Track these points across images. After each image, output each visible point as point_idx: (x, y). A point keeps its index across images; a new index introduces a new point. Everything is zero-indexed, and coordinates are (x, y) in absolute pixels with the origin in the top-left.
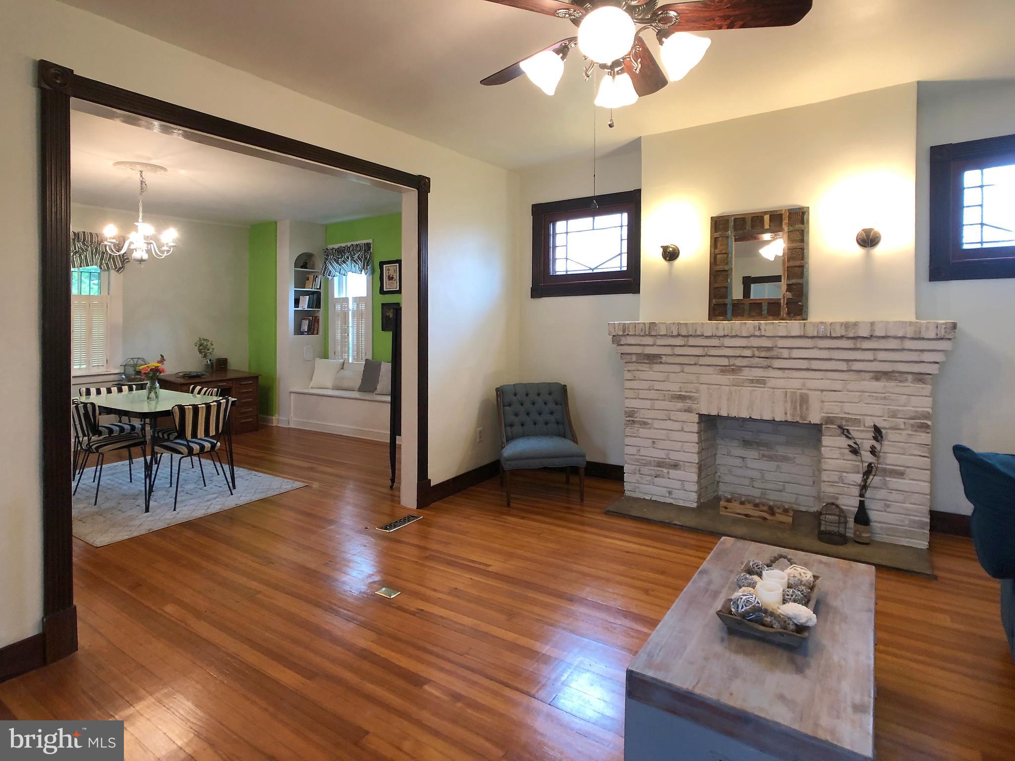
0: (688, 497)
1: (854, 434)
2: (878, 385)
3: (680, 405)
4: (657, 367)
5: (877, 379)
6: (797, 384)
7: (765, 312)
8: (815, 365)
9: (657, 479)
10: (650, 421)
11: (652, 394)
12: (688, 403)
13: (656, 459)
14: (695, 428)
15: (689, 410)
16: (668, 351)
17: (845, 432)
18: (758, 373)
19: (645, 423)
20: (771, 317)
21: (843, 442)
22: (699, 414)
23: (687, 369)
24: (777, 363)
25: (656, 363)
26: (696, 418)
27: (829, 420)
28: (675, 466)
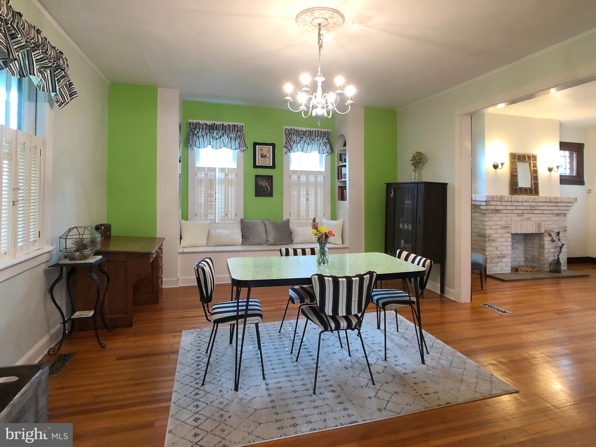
0: (507, 270)
1: (552, 235)
2: (556, 218)
3: (505, 231)
4: (498, 215)
5: (556, 216)
6: (538, 219)
7: (528, 193)
8: (545, 212)
9: (498, 264)
10: (495, 239)
11: (496, 227)
12: (508, 230)
13: (497, 255)
14: (510, 239)
15: (508, 233)
16: (504, 208)
17: (550, 235)
18: (529, 215)
19: (494, 240)
20: (530, 195)
21: (550, 238)
22: (511, 234)
23: (508, 215)
24: (535, 212)
25: (499, 213)
26: (510, 235)
27: (546, 231)
28: (504, 257)
